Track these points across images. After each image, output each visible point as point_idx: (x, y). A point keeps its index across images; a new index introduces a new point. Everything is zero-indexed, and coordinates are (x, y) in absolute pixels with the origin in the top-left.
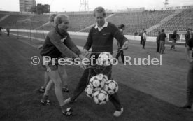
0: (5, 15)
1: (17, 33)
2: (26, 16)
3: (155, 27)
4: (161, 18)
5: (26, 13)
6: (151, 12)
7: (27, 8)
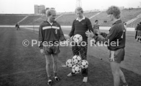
0: (25, 17)
1: (34, 27)
2: (38, 17)
3: (133, 20)
4: (138, 14)
5: (39, 14)
6: (130, 9)
7: (40, 11)
